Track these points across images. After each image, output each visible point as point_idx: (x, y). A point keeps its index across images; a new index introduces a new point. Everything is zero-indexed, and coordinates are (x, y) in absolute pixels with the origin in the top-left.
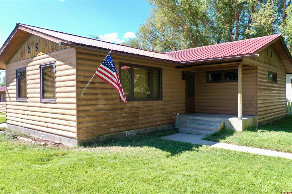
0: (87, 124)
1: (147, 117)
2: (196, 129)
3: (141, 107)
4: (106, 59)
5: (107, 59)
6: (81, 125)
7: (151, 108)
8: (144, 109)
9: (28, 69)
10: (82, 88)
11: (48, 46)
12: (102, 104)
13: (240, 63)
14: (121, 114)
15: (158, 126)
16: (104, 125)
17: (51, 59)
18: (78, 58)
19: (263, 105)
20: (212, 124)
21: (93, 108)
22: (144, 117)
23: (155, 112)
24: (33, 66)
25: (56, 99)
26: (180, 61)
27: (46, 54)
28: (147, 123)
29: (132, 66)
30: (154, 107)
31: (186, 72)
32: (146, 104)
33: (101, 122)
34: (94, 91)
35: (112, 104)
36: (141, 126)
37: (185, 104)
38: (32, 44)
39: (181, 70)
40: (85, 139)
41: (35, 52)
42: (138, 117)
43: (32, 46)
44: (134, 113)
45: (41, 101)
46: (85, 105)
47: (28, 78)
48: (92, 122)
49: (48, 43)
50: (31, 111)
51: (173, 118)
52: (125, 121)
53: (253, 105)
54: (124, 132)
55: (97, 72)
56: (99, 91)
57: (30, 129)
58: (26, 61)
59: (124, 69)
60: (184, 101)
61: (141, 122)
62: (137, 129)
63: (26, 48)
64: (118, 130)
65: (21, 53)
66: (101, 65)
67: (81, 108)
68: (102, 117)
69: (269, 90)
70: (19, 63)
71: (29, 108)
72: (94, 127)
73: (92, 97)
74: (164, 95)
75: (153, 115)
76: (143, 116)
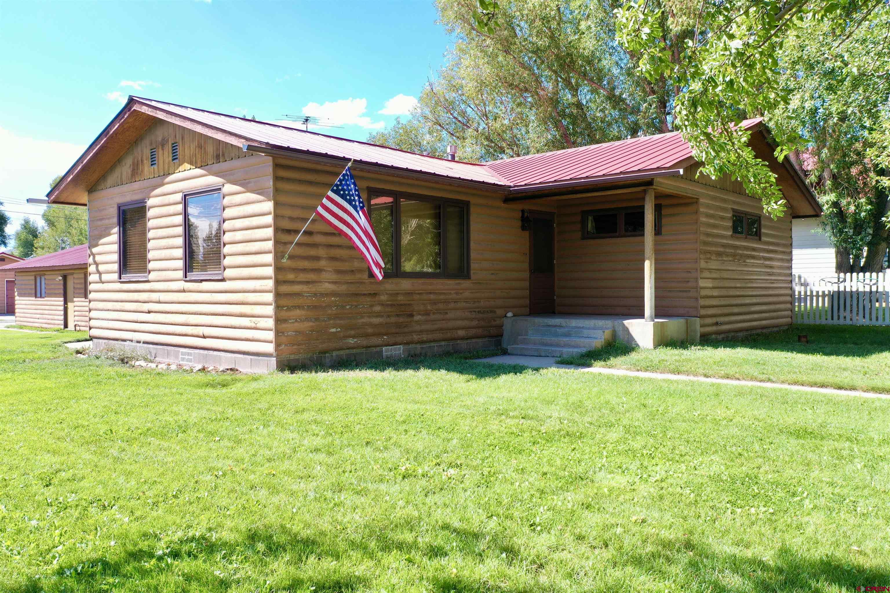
0: (296, 324)
1: (432, 317)
2: (546, 345)
3: (419, 294)
4: (340, 181)
5: (343, 180)
6: (284, 326)
7: (442, 297)
8: (425, 297)
9: (150, 202)
10: (285, 243)
11: (205, 148)
12: (329, 282)
13: (650, 190)
14: (372, 306)
15: (459, 342)
16: (334, 330)
17: (213, 180)
18: (277, 179)
19: (715, 293)
20: (586, 332)
21: (308, 290)
22: (425, 317)
23: (452, 305)
24: (165, 195)
25: (225, 269)
26: (512, 184)
27: (200, 167)
28: (433, 331)
29: (396, 195)
30: (450, 293)
31: (531, 211)
32: (430, 287)
33: (326, 321)
34: (313, 252)
35: (351, 283)
36: (419, 337)
37: (528, 291)
38: (163, 145)
39: (518, 206)
40: (292, 357)
41: (172, 162)
42: (412, 316)
43: (163, 150)
44: (401, 305)
45: (186, 277)
46: (292, 282)
47: (150, 224)
48: (307, 319)
49: (205, 143)
50: (159, 302)
51: (498, 322)
52: (381, 324)
53: (689, 291)
54: (378, 349)
55: (320, 209)
56: (321, 252)
57: (156, 344)
58: (146, 183)
59: (379, 204)
60: (527, 284)
61: (418, 328)
62: (408, 343)
63: (147, 152)
64: (364, 342)
65: (133, 164)
66: (330, 194)
67: (285, 289)
68: (330, 312)
69: (734, 255)
70: (125, 188)
71: (155, 296)
72: (312, 331)
73: (306, 264)
74: (473, 266)
75: (447, 313)
76: (423, 315)
